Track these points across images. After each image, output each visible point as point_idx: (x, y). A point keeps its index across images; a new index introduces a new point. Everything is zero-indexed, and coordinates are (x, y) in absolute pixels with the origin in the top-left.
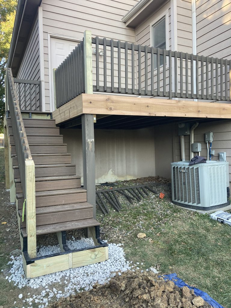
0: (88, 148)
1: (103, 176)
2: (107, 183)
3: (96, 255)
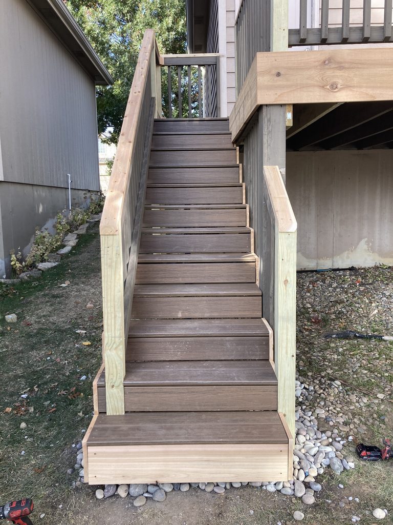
1: (345, 254)
2: (352, 269)
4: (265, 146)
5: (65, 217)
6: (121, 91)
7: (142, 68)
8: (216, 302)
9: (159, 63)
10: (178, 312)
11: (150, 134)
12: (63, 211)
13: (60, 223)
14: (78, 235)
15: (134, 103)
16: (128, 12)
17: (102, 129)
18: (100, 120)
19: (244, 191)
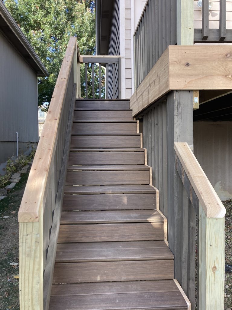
4: (176, 125)
5: (13, 161)
6: (53, 80)
7: (68, 62)
8: (132, 266)
9: (79, 61)
10: (97, 276)
11: (72, 110)
12: (12, 157)
13: (9, 166)
14: (21, 174)
15: (60, 87)
16: (59, 34)
17: (41, 103)
18: (40, 98)
19: (146, 155)
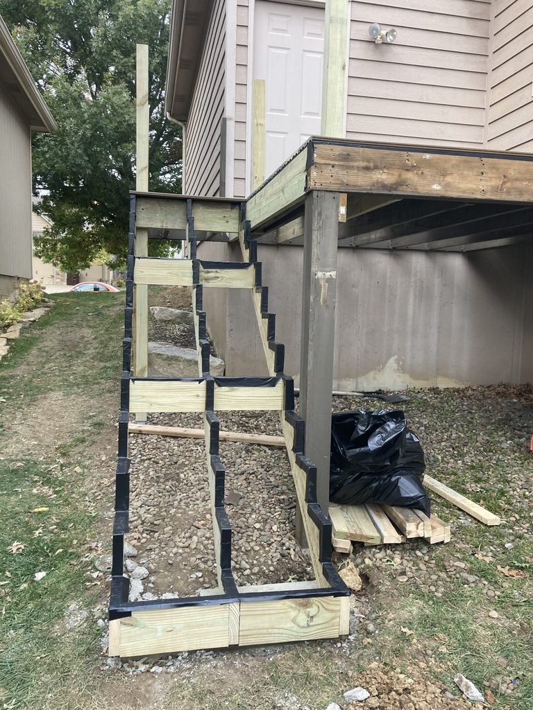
0: (316, 297)
1: (371, 374)
2: (379, 392)
3: (312, 617)
4: (314, 244)
